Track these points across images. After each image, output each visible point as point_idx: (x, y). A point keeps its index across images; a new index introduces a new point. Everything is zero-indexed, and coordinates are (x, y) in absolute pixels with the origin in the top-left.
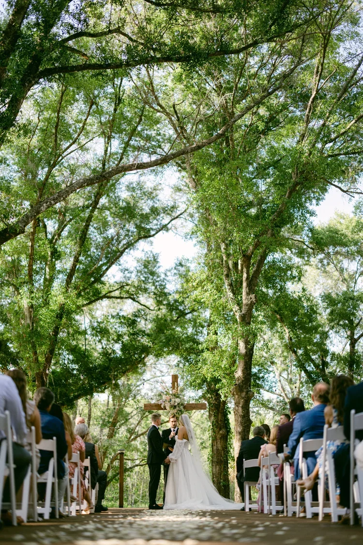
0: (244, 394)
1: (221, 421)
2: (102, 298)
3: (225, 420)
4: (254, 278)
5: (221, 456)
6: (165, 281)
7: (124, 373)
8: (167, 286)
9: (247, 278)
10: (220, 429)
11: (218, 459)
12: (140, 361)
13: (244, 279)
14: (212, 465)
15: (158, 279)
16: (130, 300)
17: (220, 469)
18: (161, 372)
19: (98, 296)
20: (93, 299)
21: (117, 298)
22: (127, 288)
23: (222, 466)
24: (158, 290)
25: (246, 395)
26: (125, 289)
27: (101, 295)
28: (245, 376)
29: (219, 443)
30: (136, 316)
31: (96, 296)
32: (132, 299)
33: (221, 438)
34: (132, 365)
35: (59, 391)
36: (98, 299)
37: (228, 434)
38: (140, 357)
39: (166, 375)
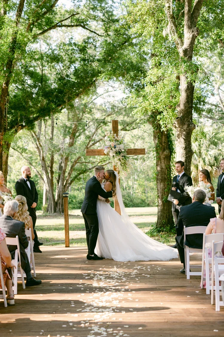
0: (185, 127)
1: (164, 142)
2: (54, 27)
3: (168, 141)
4: (196, 11)
5: (165, 174)
6: (113, 8)
7: (78, 95)
8: (114, 13)
9: (189, 11)
10: (164, 150)
11: (162, 177)
12: (92, 84)
13: (186, 12)
14: (157, 183)
15: (106, 6)
16: (81, 27)
17: (164, 185)
18: (113, 87)
19: (51, 26)
20: (46, 28)
21: (68, 26)
22: (77, 16)
23: (166, 183)
24: (105, 17)
25: (188, 127)
26: (75, 18)
27: (53, 25)
28: (187, 110)
29: (163, 163)
30: (86, 43)
31: (48, 25)
32: (82, 26)
33: (164, 158)
34: (85, 89)
35: (19, 114)
36: (50, 29)
37: (171, 154)
38: (91, 81)
39: (118, 89)
